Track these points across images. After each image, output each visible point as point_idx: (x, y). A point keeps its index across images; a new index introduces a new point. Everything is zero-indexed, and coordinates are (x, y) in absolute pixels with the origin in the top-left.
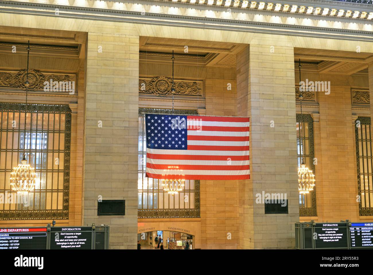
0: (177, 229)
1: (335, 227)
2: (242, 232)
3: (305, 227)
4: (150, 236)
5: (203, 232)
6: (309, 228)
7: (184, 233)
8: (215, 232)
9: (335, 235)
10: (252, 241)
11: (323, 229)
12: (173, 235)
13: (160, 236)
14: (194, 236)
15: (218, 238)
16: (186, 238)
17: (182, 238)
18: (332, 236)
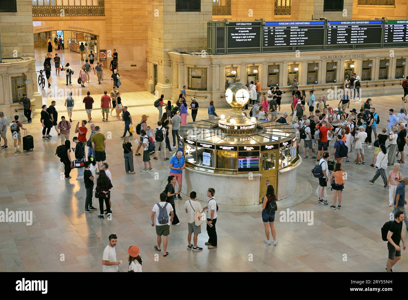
0: (79, 28)
1: (249, 26)
2: (151, 31)
3: (218, 26)
4: (49, 37)
5: (108, 32)
6: (222, 27)
7: (87, 33)
8: (122, 32)
9: (248, 34)
10: (162, 41)
11: (237, 29)
12: (75, 35)
13: (60, 36)
14: (98, 36)
15: (125, 39)
16: (90, 39)
17: (85, 39)
18: (245, 36)
